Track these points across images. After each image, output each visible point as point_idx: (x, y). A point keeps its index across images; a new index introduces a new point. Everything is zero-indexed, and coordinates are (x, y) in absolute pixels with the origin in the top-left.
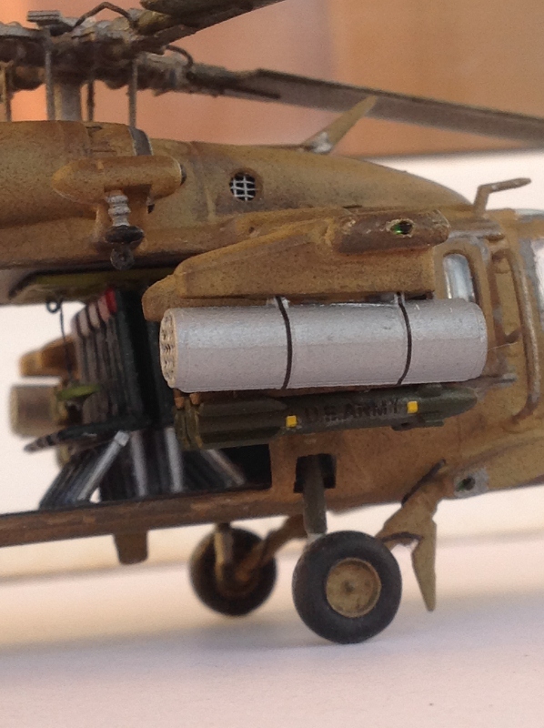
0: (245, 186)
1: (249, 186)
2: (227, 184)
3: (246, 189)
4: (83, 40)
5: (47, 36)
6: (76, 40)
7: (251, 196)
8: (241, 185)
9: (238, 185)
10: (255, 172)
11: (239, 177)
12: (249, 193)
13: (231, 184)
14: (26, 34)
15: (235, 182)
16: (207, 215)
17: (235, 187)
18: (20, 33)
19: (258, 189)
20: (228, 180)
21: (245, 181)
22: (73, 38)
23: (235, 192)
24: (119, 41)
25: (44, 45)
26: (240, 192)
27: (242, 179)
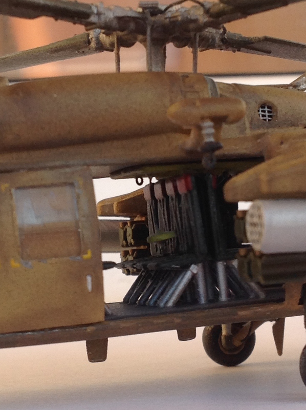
0: (267, 111)
1: (269, 112)
2: (257, 111)
3: (267, 114)
4: (172, 20)
5: (149, 16)
6: (168, 20)
7: (270, 118)
8: (264, 111)
9: (262, 111)
10: (273, 104)
11: (263, 107)
12: (269, 116)
13: (259, 111)
14: (137, 15)
15: (261, 109)
16: (245, 130)
17: (260, 112)
18: (134, 15)
19: (275, 114)
20: (257, 108)
21: (266, 109)
22: (166, 18)
23: (261, 115)
24: (195, 21)
25: (147, 22)
26: (263, 116)
27: (265, 108)
